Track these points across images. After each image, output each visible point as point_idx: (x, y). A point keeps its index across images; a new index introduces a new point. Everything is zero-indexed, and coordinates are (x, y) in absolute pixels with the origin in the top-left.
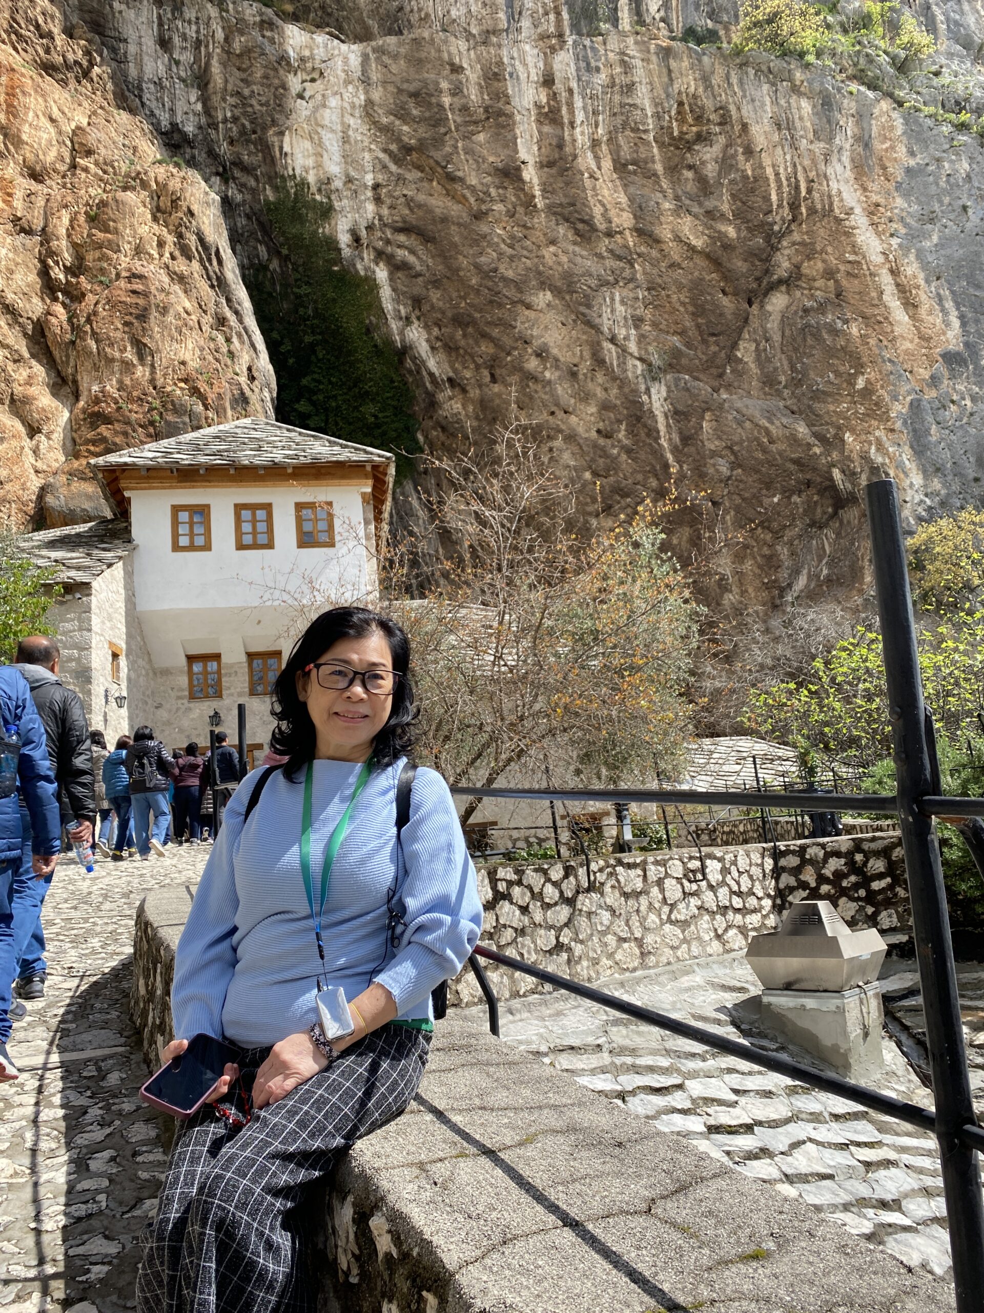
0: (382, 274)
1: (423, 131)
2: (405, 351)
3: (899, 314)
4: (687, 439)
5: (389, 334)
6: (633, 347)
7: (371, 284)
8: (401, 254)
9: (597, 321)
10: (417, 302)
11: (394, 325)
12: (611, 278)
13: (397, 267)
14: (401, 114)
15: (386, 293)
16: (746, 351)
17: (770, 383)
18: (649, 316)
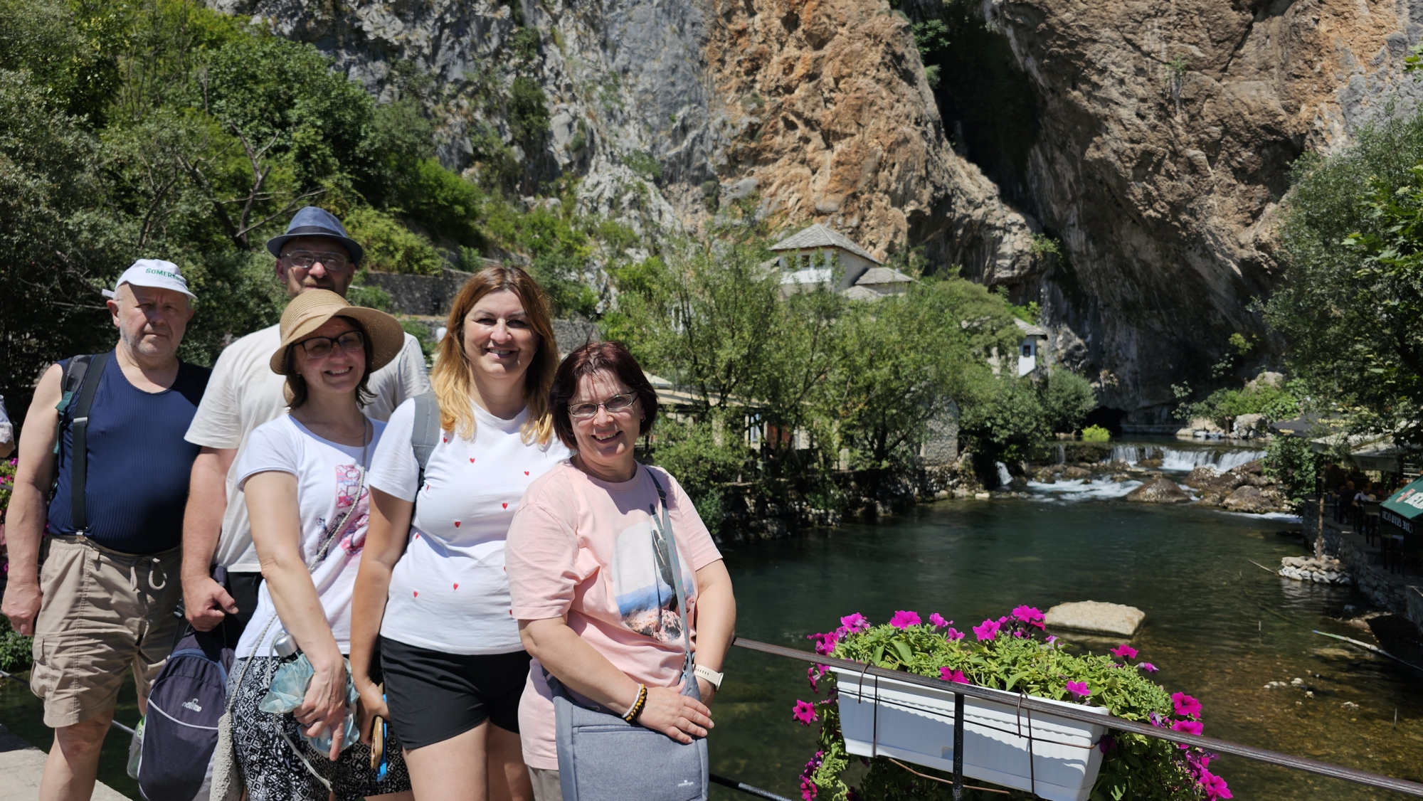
0: (1010, 32)
2: (1027, 74)
4: (1192, 117)
5: (1017, 64)
6: (1163, 57)
7: (1003, 39)
8: (1020, 20)
9: (1140, 43)
10: (1031, 45)
11: (1020, 59)
12: (1153, 12)
13: (1017, 27)
15: (1013, 42)
16: (1249, 48)
17: (1265, 67)
18: (1176, 34)
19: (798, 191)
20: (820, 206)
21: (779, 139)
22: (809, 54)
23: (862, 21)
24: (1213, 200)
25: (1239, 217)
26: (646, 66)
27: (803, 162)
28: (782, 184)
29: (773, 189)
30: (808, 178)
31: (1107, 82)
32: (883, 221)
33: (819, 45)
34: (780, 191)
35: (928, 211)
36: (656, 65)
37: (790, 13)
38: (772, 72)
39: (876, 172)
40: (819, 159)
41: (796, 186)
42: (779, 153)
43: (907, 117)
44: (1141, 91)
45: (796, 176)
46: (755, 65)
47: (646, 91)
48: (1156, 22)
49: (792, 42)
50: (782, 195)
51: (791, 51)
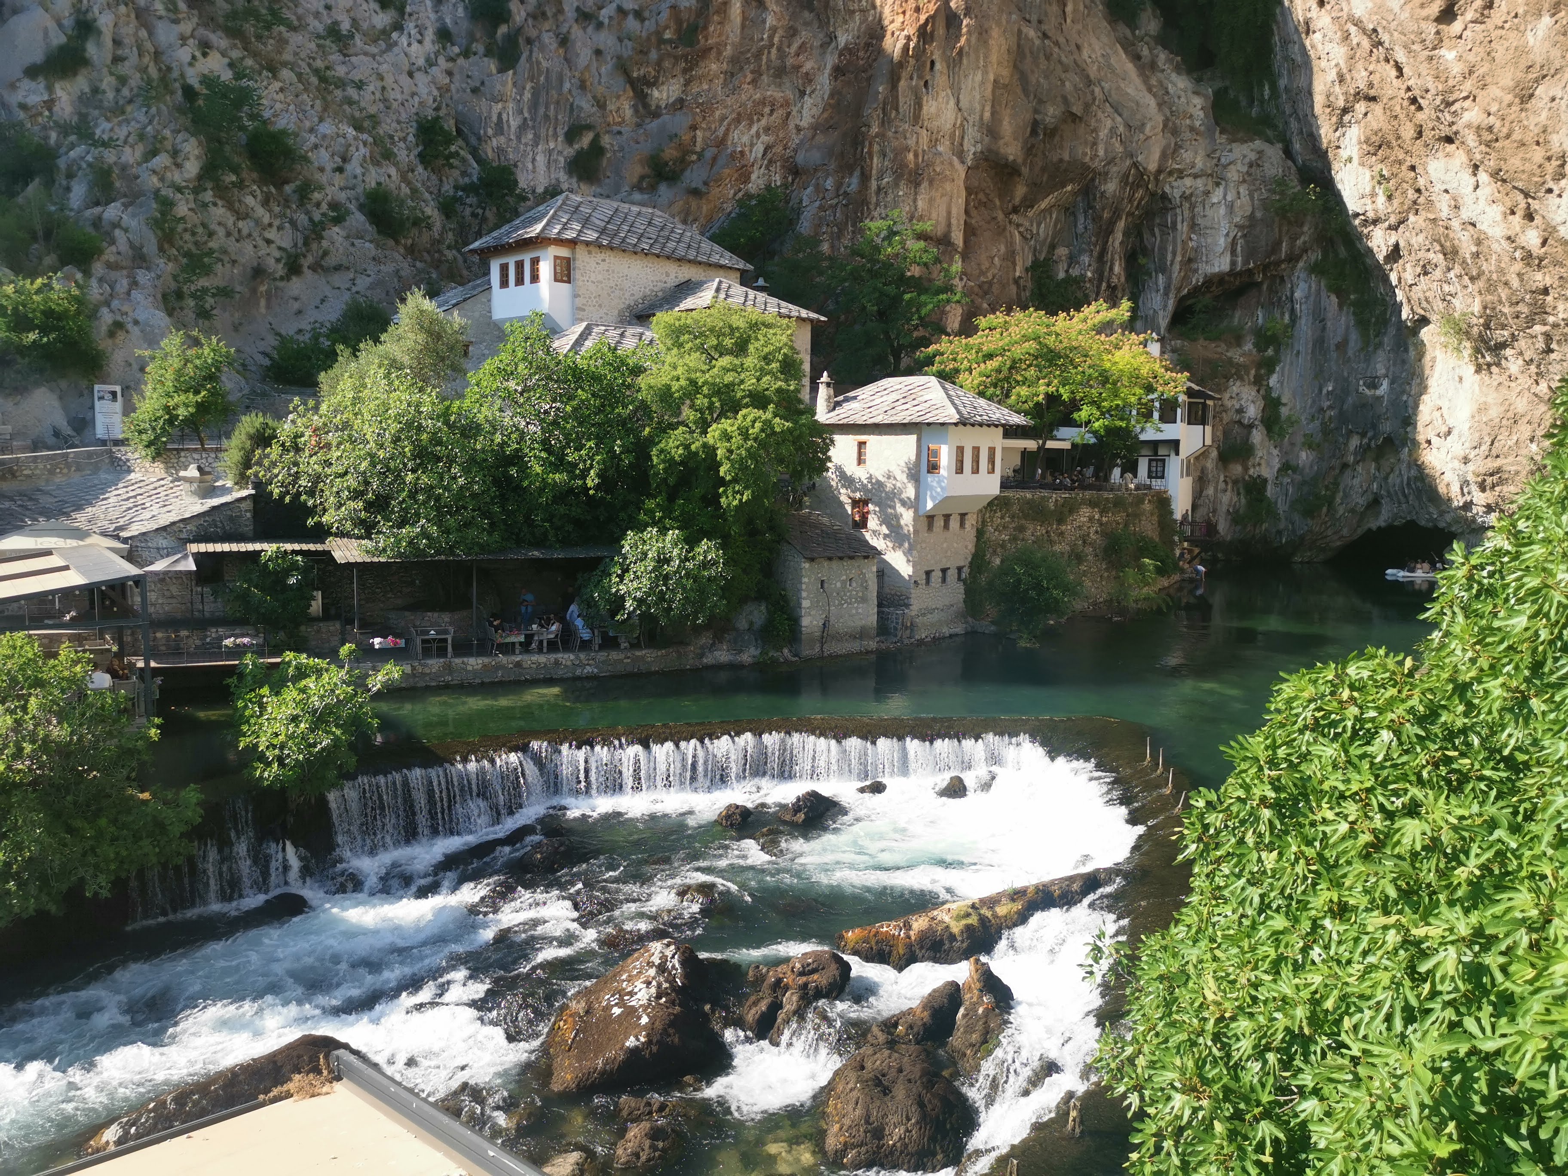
19: (767, 130)
20: (800, 158)
27: (780, 72)
28: (738, 120)
30: (787, 103)
34: (735, 135)
40: (808, 66)
41: (764, 122)
45: (763, 102)
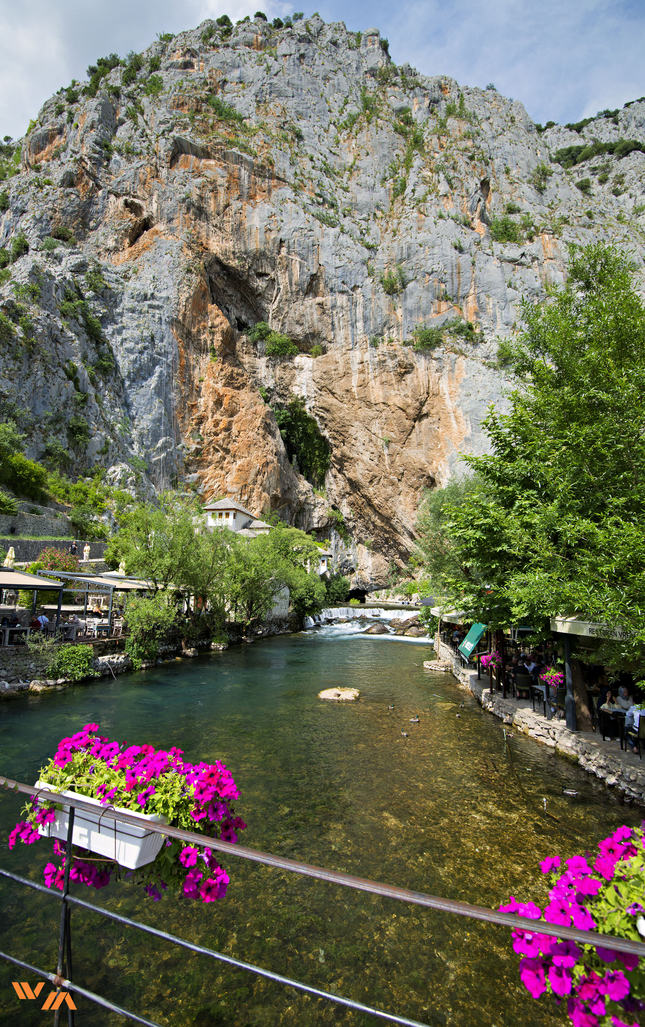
0: (317, 418)
1: (327, 382)
2: (324, 437)
3: (454, 425)
4: (392, 462)
5: (320, 433)
6: (380, 436)
7: (314, 421)
8: (322, 414)
9: (370, 429)
10: (326, 425)
11: (321, 431)
12: (375, 417)
13: (320, 417)
14: (322, 378)
15: (319, 423)
16: (413, 436)
17: (419, 444)
18: (385, 427)
19: (219, 481)
20: (229, 489)
21: (210, 457)
22: (226, 419)
23: (251, 407)
24: (401, 498)
25: (412, 506)
26: (145, 417)
27: (222, 468)
28: (211, 478)
29: (206, 480)
30: (224, 475)
31: (358, 444)
32: (260, 498)
33: (232, 415)
34: (210, 481)
35: (280, 496)
36: (150, 417)
37: (218, 400)
38: (208, 425)
39: (257, 475)
40: (229, 467)
41: (218, 479)
42: (210, 463)
43: (272, 451)
44: (372, 450)
45: (218, 474)
46: (201, 420)
47: (143, 428)
48: (377, 421)
49: (219, 413)
50: (211, 483)
51: (217, 416)
